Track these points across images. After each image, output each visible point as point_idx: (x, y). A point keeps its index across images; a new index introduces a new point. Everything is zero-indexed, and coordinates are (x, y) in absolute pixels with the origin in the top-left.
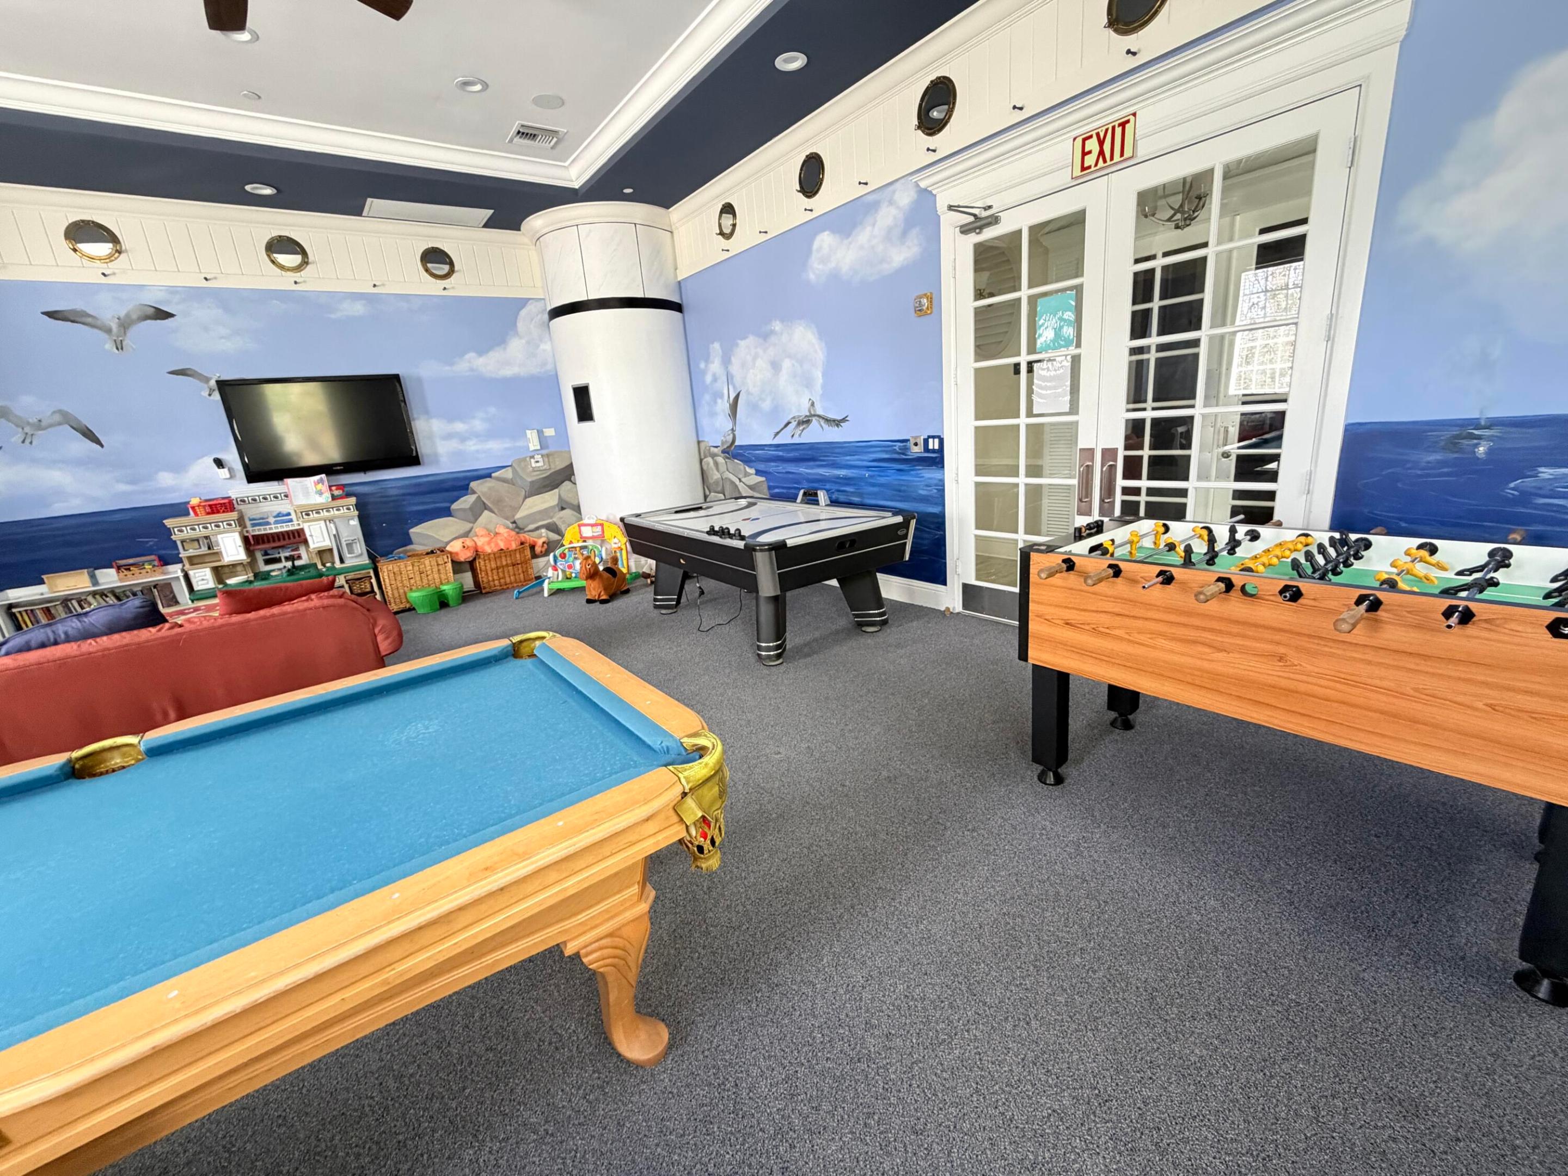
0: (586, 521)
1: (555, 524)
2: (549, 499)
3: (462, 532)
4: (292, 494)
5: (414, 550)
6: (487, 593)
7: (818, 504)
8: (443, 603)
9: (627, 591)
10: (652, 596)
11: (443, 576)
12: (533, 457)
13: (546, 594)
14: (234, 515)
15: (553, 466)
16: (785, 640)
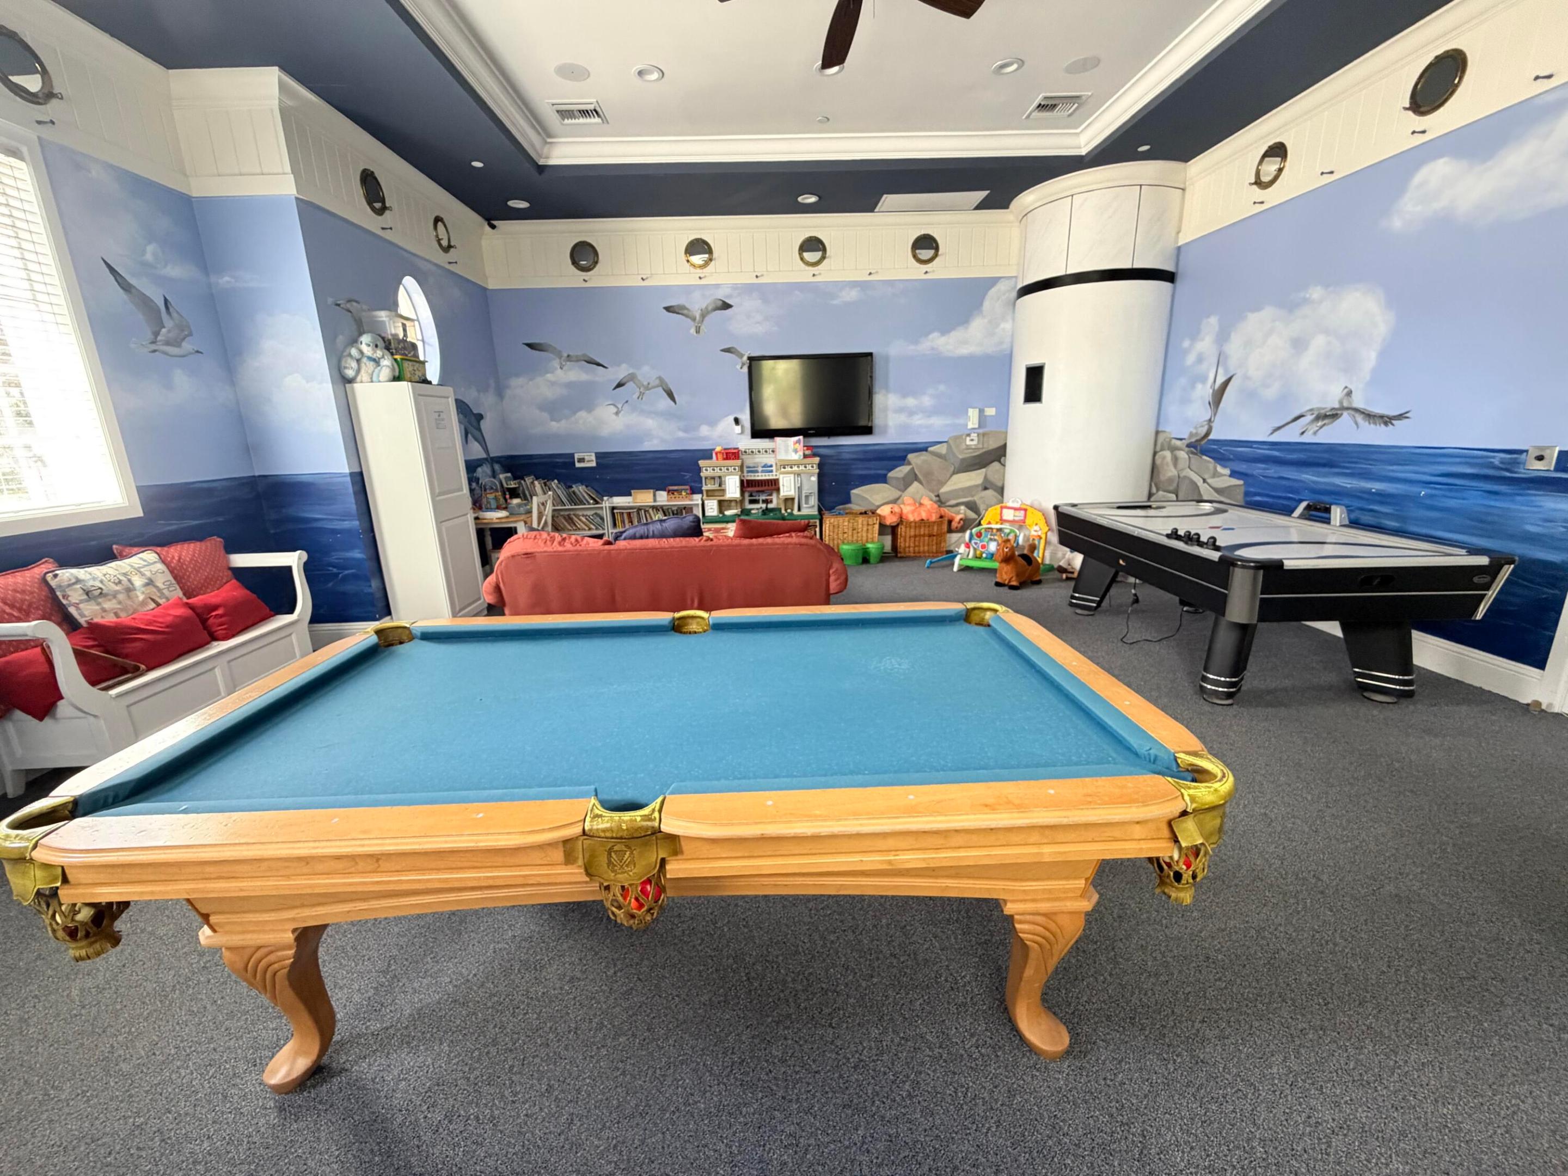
0: (1010, 504)
1: (975, 503)
2: (974, 478)
3: (891, 498)
4: (777, 451)
5: (850, 508)
6: (901, 557)
7: (1329, 523)
8: (865, 560)
9: (1039, 582)
10: (1071, 592)
11: (870, 536)
12: (969, 435)
13: (955, 569)
14: (739, 462)
15: (985, 446)
16: (1242, 679)
